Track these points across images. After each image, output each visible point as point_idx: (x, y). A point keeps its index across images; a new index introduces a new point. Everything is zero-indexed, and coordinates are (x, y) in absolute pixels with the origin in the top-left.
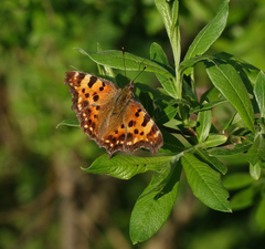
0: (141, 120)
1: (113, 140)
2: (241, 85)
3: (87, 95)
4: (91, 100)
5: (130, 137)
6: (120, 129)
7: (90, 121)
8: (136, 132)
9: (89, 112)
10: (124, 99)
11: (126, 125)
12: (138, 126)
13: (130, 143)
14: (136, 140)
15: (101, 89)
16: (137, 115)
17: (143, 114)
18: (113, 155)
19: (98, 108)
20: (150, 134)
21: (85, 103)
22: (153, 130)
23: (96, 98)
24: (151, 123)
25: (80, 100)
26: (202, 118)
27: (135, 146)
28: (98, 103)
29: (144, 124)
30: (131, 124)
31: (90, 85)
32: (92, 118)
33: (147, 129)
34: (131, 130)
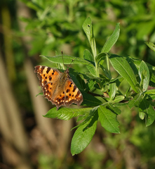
0: (72, 89)
1: (59, 100)
2: (130, 68)
3: (46, 78)
4: (48, 80)
5: (67, 98)
6: (62, 94)
7: (48, 91)
8: (70, 95)
9: (47, 86)
10: (64, 78)
11: (65, 92)
12: (71, 92)
13: (67, 101)
14: (70, 100)
15: (53, 74)
16: (70, 86)
17: (73, 85)
18: (60, 108)
19: (52, 84)
20: (77, 96)
21: (45, 82)
22: (78, 94)
23: (50, 79)
24: (77, 90)
25: (43, 80)
26: (111, 88)
27: (70, 102)
28: (52, 82)
29: (74, 91)
30: (68, 91)
31: (47, 72)
32: (49, 89)
33: (75, 93)
34: (67, 94)
